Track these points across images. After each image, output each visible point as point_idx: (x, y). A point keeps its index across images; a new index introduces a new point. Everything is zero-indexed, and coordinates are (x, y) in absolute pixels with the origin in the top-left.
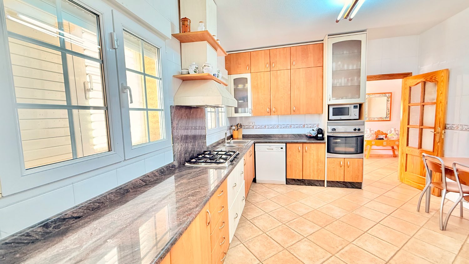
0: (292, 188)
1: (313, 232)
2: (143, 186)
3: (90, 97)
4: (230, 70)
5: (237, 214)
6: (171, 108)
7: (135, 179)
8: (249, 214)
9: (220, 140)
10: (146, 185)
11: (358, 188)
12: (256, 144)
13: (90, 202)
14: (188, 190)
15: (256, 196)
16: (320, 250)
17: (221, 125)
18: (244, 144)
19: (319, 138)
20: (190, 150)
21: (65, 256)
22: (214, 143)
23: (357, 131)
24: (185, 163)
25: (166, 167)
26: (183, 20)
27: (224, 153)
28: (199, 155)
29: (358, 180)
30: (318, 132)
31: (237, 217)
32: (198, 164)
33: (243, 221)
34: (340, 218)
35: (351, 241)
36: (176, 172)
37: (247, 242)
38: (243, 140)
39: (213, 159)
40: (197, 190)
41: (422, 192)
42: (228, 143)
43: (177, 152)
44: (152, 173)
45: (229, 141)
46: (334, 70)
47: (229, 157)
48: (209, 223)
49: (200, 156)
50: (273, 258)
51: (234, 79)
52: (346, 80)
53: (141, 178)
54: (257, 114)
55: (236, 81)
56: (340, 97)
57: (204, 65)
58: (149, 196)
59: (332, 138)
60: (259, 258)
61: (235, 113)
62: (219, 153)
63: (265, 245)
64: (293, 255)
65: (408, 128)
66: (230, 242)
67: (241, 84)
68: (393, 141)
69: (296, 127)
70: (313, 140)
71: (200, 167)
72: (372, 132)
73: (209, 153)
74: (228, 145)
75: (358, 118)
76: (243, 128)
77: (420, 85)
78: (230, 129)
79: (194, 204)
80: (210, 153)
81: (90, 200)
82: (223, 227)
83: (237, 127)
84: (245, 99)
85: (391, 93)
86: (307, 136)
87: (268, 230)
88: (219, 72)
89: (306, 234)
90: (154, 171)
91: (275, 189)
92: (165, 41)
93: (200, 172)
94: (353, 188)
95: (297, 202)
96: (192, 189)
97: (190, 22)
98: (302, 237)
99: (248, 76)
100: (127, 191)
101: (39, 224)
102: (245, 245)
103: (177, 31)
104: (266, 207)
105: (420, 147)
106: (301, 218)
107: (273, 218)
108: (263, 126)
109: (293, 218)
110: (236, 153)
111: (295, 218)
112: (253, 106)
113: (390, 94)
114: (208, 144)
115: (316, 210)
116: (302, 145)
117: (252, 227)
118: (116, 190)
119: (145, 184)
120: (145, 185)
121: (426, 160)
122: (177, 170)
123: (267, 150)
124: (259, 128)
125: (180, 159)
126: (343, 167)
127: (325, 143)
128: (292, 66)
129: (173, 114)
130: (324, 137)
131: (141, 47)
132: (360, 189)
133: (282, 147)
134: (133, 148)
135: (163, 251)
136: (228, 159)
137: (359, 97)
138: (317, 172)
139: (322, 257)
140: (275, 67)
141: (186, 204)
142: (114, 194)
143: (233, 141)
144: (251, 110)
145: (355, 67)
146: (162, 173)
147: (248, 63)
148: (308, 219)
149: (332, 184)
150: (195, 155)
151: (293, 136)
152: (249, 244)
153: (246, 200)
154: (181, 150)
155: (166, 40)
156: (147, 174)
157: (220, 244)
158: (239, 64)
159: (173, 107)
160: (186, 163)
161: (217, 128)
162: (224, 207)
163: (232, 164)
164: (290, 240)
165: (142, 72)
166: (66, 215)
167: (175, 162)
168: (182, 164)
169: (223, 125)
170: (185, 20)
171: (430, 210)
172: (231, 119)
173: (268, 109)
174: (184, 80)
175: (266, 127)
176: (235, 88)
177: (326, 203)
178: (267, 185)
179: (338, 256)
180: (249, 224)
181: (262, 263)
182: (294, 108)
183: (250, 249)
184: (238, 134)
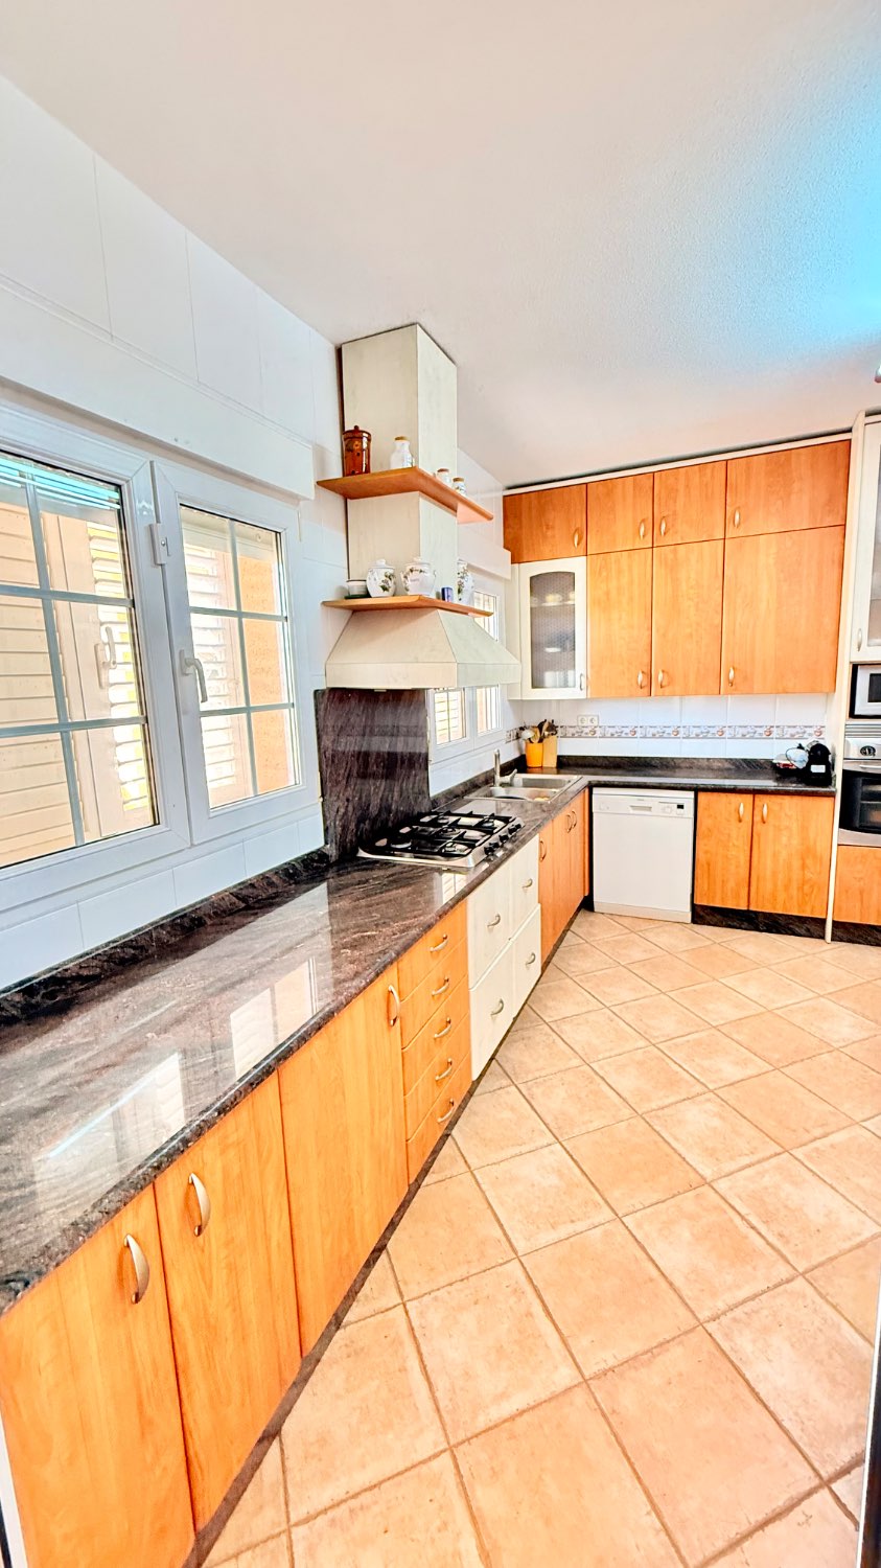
0: (707, 935)
1: (739, 1077)
2: (238, 911)
3: (111, 681)
4: (517, 550)
5: (501, 1002)
6: (315, 696)
7: (219, 894)
8: (549, 1002)
9: (477, 776)
10: (248, 907)
12: (595, 790)
13: (115, 945)
14: (348, 930)
15: (583, 952)
16: (748, 1131)
17: (481, 729)
18: (554, 790)
19: (814, 777)
20: (374, 810)
21: (66, 1057)
22: (457, 785)
24: (356, 852)
25: (302, 861)
26: (353, 434)
27: (474, 821)
28: (403, 823)
30: (810, 757)
31: (500, 1011)
32: (391, 855)
33: (524, 1025)
34: (844, 1044)
35: (858, 1117)
36: (330, 876)
37: (529, 1084)
38: (558, 773)
39: (437, 843)
40: (369, 933)
42: (502, 785)
43: (335, 819)
44: (264, 877)
45: (507, 779)
47: (486, 837)
48: (398, 1020)
49: (403, 830)
51: (532, 578)
53: (235, 890)
54: (603, 689)
55: (538, 584)
57: (410, 567)
59: (859, 779)
60: (554, 1131)
61: (534, 686)
62: (459, 822)
63: (580, 1098)
64: (659, 1135)
66: (474, 1077)
67: (553, 592)
69: (740, 736)
70: (793, 782)
71: (395, 865)
74: (501, 793)
76: (559, 734)
78: (517, 737)
79: (349, 969)
80: (437, 819)
81: (114, 942)
82: (448, 1034)
83: (541, 730)
84: (567, 641)
86: (775, 767)
87: (600, 1057)
89: (715, 1082)
91: (651, 936)
92: (297, 506)
93: (391, 878)
95: (715, 983)
96: (357, 929)
97: (369, 440)
98: (699, 1088)
99: (576, 565)
100: (199, 923)
101: (16, 986)
102: (523, 1091)
103: (335, 471)
104: (608, 990)
106: (713, 1031)
107: (621, 1022)
108: (627, 730)
109: (688, 1030)
110: (510, 825)
111: (693, 1030)
112: (592, 667)
114: (435, 790)
115: (771, 1011)
116: (749, 797)
117: (554, 1042)
118: (174, 920)
119: (243, 905)
120: (243, 909)
122: (335, 868)
123: (632, 812)
124: (612, 735)
125: (343, 836)
127: (832, 795)
128: (730, 528)
129: (321, 713)
130: (833, 773)
131: (227, 540)
133: (681, 802)
134: (212, 815)
135: (256, 1071)
136: (478, 844)
138: (798, 889)
139: (747, 1152)
140: (669, 534)
142: (169, 929)
143: (523, 779)
144: (584, 679)
146: (291, 876)
147: (580, 522)
148: (735, 1036)
149: (852, 933)
150: (387, 827)
152: (534, 1089)
153: (546, 963)
154: (345, 813)
155: (300, 503)
156: (250, 880)
157: (437, 1078)
158: (547, 528)
159: (324, 693)
160: (361, 851)
161: (468, 737)
162: (451, 980)
163: (488, 860)
164: (662, 1094)
165: (234, 608)
166: (66, 970)
167: (329, 845)
168: (347, 852)
169: (494, 726)
170: (356, 435)
172: (518, 706)
173: (640, 676)
174: (355, 611)
175: (638, 735)
176: (534, 606)
177: (811, 995)
178: (626, 922)
179: (801, 1157)
180: (546, 1034)
181: (563, 1146)
182: (732, 673)
183: (533, 1103)
184: (545, 755)
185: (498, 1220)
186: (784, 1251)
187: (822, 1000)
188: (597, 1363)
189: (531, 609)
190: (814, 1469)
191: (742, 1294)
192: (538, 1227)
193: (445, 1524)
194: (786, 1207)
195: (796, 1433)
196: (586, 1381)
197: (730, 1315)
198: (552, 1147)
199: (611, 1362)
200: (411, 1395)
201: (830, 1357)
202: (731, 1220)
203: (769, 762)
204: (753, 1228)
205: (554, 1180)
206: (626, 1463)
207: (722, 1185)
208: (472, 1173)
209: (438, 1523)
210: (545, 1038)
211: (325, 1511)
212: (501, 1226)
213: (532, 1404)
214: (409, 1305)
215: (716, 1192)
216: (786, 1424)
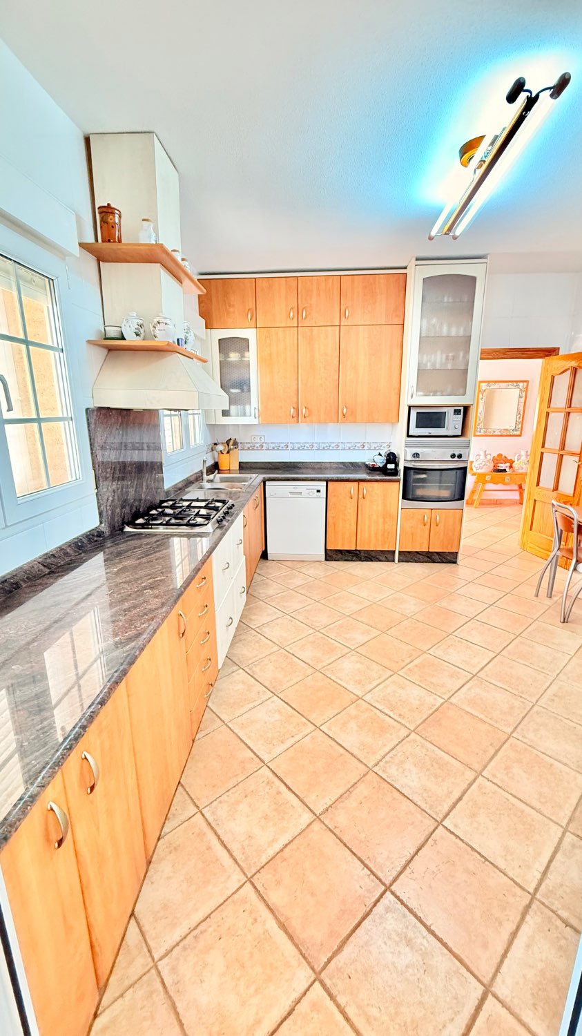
0: (335, 566)
1: (365, 640)
2: (45, 575)
4: (209, 320)
5: (231, 618)
6: (87, 413)
7: (29, 563)
8: (253, 617)
9: (191, 476)
10: (52, 572)
11: (450, 563)
12: (267, 483)
14: (141, 578)
15: (267, 584)
16: (375, 667)
17: (192, 443)
18: (243, 483)
19: (389, 471)
20: (131, 499)
22: (180, 482)
23: (456, 459)
24: (123, 528)
25: (87, 537)
26: (105, 210)
27: (203, 504)
28: (151, 508)
29: (452, 547)
30: (387, 460)
31: (231, 624)
32: (151, 528)
33: (241, 632)
34: (412, 614)
35: (425, 649)
36: (109, 545)
37: (251, 666)
38: (239, 473)
39: (182, 519)
40: (158, 579)
41: (547, 562)
42: (209, 481)
43: (106, 506)
44: (61, 549)
45: (211, 477)
46: (423, 335)
47: (215, 512)
48: (183, 634)
49: (154, 512)
50: (297, 687)
51: (220, 340)
52: (444, 356)
53: (41, 560)
54: (269, 417)
55: (224, 345)
56: (431, 392)
57: (158, 320)
58: (65, 593)
59: (412, 471)
60: (272, 690)
61: (223, 416)
62: (192, 505)
63: (282, 668)
64: (330, 678)
65: (542, 453)
66: (220, 667)
67: (234, 351)
68: (521, 474)
69: (347, 448)
70: (378, 475)
71: (156, 535)
72: (488, 457)
73: (171, 506)
74: (209, 485)
75: (460, 434)
76: (240, 448)
77: (568, 373)
78: (212, 450)
79: (155, 602)
80: (175, 503)
82: (207, 641)
83: (228, 445)
84: (244, 385)
85: (527, 381)
86: (367, 466)
87: (289, 643)
88: (188, 330)
89: (354, 645)
90: (63, 545)
91: (303, 570)
92: (64, 259)
93: (158, 543)
94: (443, 562)
95: (344, 592)
96: (149, 577)
97: (120, 216)
98: (347, 650)
99: (249, 334)
100: (17, 586)
102: (247, 670)
103: (90, 239)
104: (285, 604)
105: (556, 488)
106: (348, 618)
107: (297, 622)
108: (282, 445)
109: (335, 620)
110: (227, 505)
112: (261, 404)
113: (525, 384)
114: (168, 485)
115: (375, 603)
116: (356, 484)
117: (260, 639)
119: (48, 571)
120: (49, 574)
121: (556, 511)
122: (110, 541)
123: (290, 496)
124: (273, 448)
125: (113, 518)
126: (428, 526)
127: (398, 481)
128: (343, 319)
129: (92, 426)
130: (399, 469)
131: (13, 279)
132: (454, 565)
133: (318, 488)
134: (19, 502)
136: (211, 517)
137: (464, 394)
138: (382, 535)
139: (377, 678)
140: (308, 319)
141: (143, 603)
143: (220, 478)
144: (257, 411)
145: (461, 333)
146: (80, 547)
147: (251, 305)
148: (360, 619)
149: (408, 557)
150: (141, 510)
151: (341, 466)
152: (254, 669)
153: (247, 593)
154: (113, 501)
155: (67, 258)
156: (51, 552)
157: (203, 669)
158: (229, 306)
159: (93, 411)
160: (127, 527)
161: (185, 449)
162: (207, 606)
163: (220, 527)
164: (327, 657)
165: (22, 337)
167: (103, 525)
168: (117, 529)
169: (198, 442)
170: (107, 211)
171: (553, 593)
172: (212, 428)
173: (292, 410)
174: (111, 349)
175: (289, 448)
176: (221, 359)
177: (393, 592)
178: (289, 564)
179: (402, 674)
180: (254, 636)
181: (278, 697)
182: (345, 410)
183: (255, 677)
184: (230, 462)
185: (249, 748)
186: (403, 722)
187: (398, 593)
188: (323, 805)
189: (220, 362)
190: (434, 819)
191: (387, 749)
192: (274, 745)
193: (255, 920)
194: (400, 700)
195: (423, 806)
196: (318, 817)
197: (384, 760)
198: (272, 699)
199: (329, 803)
200: (217, 860)
201: (432, 766)
202: (376, 714)
203: (364, 464)
204: (387, 715)
205: (277, 717)
206: (347, 850)
207: (367, 698)
208: (226, 725)
209: (250, 920)
210: (254, 638)
211: (178, 944)
212: (251, 750)
213: (291, 839)
214: (204, 811)
215: (366, 702)
216: (418, 803)
